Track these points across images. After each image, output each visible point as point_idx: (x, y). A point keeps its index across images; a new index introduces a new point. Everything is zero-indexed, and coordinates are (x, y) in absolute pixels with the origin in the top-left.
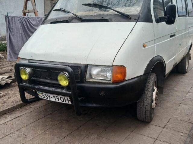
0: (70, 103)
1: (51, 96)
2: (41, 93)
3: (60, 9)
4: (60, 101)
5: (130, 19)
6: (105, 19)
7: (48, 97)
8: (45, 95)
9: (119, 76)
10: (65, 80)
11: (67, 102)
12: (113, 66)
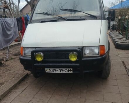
0: (72, 72)
1: (57, 69)
2: (49, 69)
3: (44, 13)
4: (64, 72)
5: (97, 18)
6: (83, 18)
7: (54, 71)
8: (52, 70)
9: (102, 52)
10: (74, 57)
11: (70, 72)
12: (99, 46)
